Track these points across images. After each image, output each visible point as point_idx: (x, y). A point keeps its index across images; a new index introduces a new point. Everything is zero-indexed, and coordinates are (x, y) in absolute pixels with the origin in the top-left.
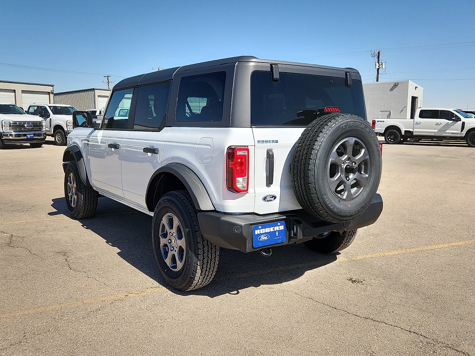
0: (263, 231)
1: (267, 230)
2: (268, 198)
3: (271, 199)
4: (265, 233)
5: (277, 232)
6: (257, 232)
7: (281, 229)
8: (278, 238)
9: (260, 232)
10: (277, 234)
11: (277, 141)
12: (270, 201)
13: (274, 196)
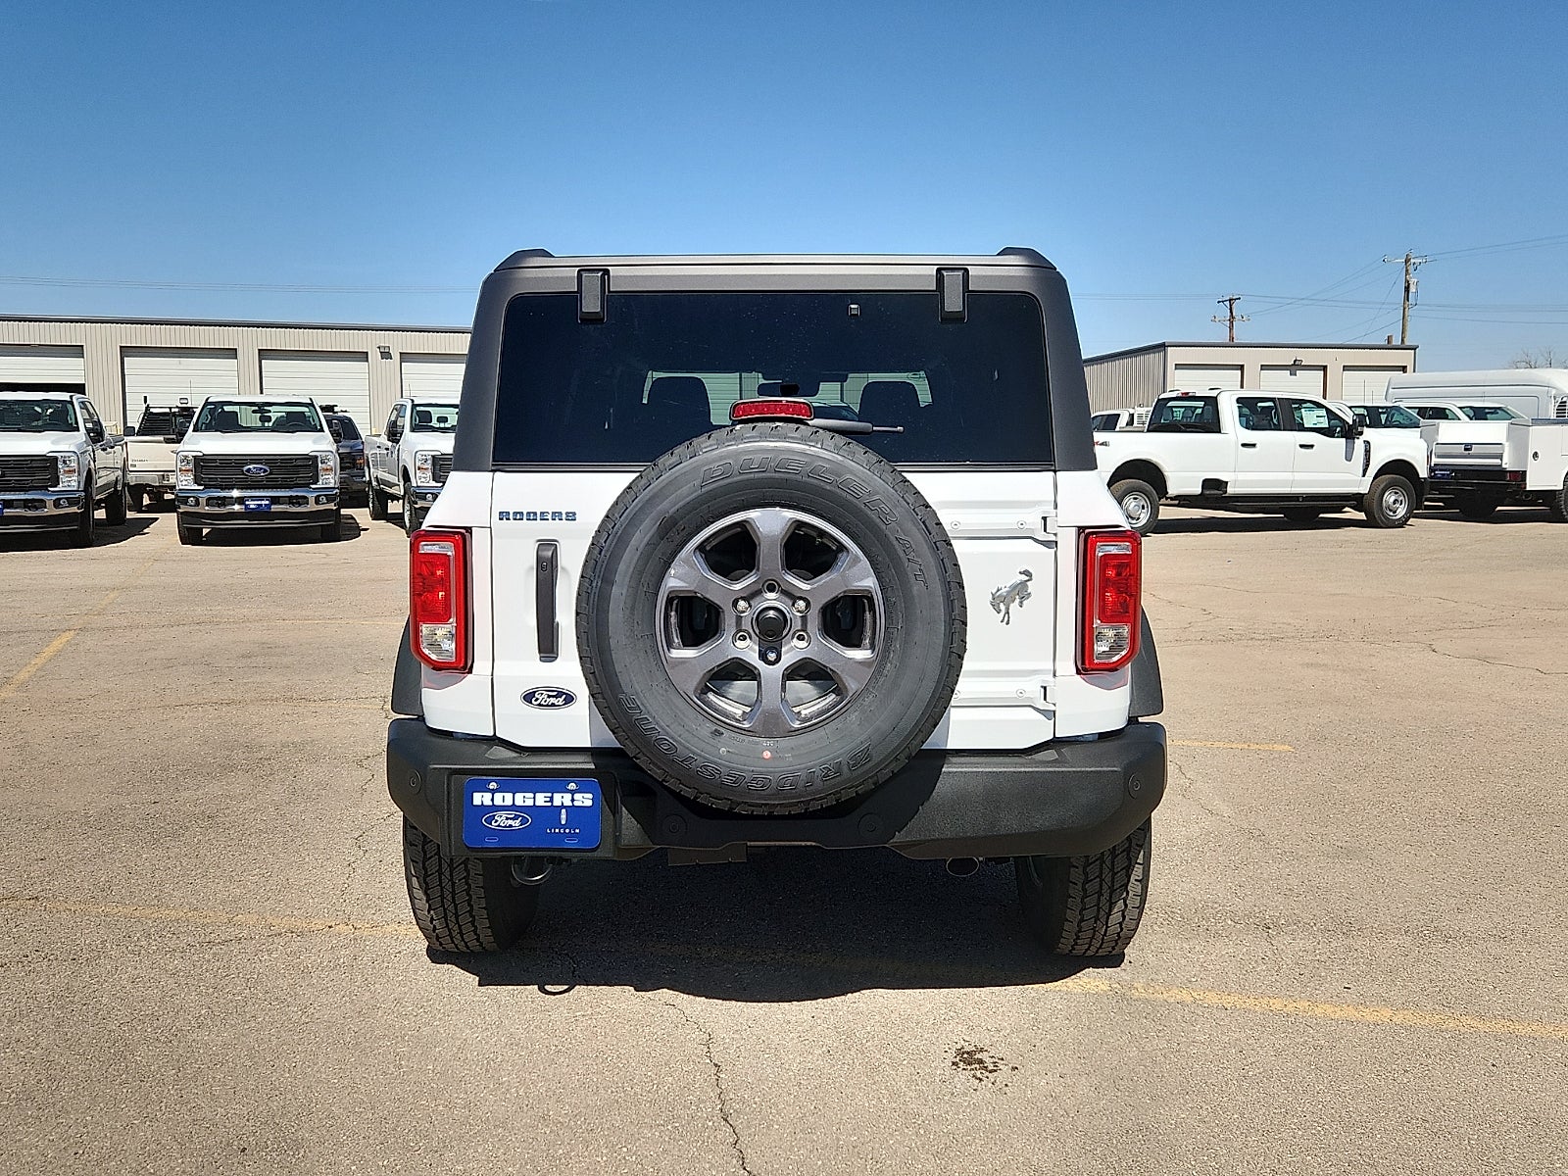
0: (503, 799)
1: (522, 799)
2: (542, 698)
3: (552, 700)
4: (513, 807)
5: (564, 811)
6: (479, 798)
7: (581, 804)
8: (567, 831)
9: (492, 800)
10: (563, 816)
11: (574, 514)
12: (547, 705)
13: (565, 693)
